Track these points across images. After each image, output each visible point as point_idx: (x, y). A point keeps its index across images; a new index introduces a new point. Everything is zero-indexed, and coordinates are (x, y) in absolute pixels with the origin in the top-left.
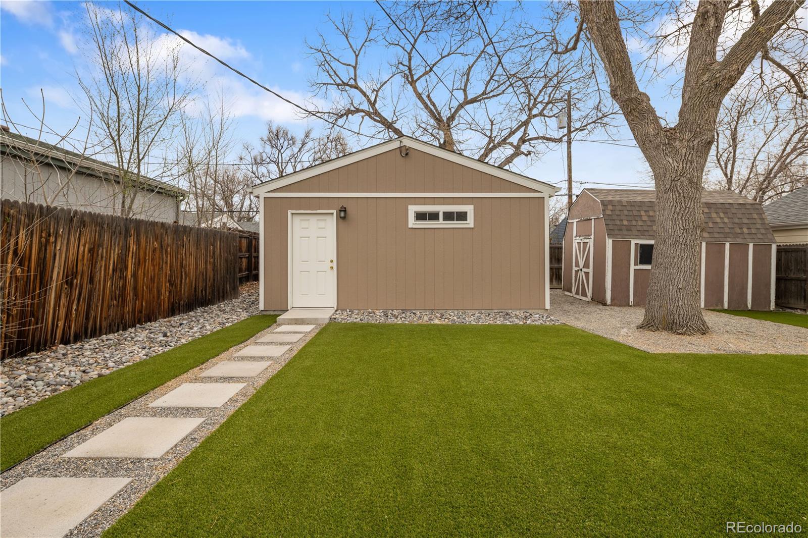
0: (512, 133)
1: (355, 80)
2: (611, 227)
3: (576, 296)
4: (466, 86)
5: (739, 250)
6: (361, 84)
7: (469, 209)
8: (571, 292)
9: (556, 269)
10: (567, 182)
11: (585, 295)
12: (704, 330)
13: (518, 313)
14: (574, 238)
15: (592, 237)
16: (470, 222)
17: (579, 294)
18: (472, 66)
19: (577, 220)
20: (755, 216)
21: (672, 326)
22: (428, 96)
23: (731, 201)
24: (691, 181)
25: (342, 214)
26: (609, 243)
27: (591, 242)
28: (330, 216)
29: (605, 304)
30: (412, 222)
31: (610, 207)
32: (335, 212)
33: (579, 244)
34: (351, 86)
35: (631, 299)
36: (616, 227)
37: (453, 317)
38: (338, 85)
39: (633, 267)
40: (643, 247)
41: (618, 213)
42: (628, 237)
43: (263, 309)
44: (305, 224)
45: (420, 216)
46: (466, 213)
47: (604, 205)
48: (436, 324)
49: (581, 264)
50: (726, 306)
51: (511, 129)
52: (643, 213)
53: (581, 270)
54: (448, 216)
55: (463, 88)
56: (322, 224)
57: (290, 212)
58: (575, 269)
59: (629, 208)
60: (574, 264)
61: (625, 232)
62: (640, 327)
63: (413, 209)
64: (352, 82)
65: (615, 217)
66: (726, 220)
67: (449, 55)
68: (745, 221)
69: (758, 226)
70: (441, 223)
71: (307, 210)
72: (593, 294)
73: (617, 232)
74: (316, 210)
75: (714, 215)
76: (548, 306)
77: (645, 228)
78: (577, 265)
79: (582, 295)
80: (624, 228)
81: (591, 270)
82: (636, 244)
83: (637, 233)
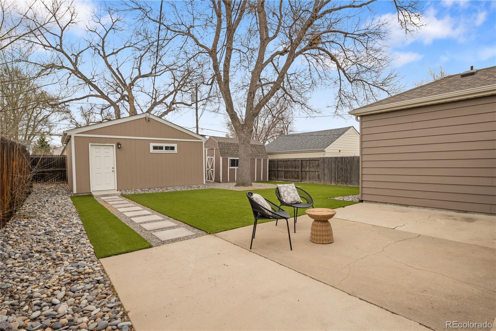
0: (166, 97)
1: (61, 46)
2: (222, 153)
3: (208, 181)
4: (139, 67)
5: (259, 160)
6: (65, 50)
7: (175, 145)
10: (196, 128)
11: (211, 179)
12: (251, 185)
13: (195, 186)
14: (207, 157)
15: (214, 156)
16: (176, 151)
18: (143, 56)
19: (207, 149)
20: (263, 150)
21: (244, 185)
22: (117, 69)
23: (257, 144)
24: (248, 142)
25: (119, 146)
26: (221, 159)
27: (214, 158)
28: (112, 147)
29: (220, 182)
30: (152, 150)
31: (221, 145)
32: (115, 145)
33: (209, 159)
34: (58, 50)
35: (228, 180)
36: (223, 153)
37: (171, 189)
38: (45, 46)
39: (229, 168)
40: (232, 160)
41: (223, 147)
43: (76, 193)
44: (98, 150)
45: (155, 148)
46: (174, 147)
47: (219, 144)
48: (166, 192)
49: (210, 167)
50: (256, 181)
51: (165, 95)
52: (231, 147)
53: (210, 170)
54: (167, 148)
55: (138, 68)
56: (107, 150)
57: (90, 144)
58: (207, 169)
59: (227, 145)
61: (226, 155)
62: (235, 186)
63: (152, 145)
64: (59, 47)
65: (223, 149)
66: (256, 151)
67: (129, 46)
68: (261, 151)
69: (264, 153)
70: (164, 151)
71: (100, 143)
72: (215, 179)
73: (223, 155)
74: (105, 144)
75: (252, 149)
76: (204, 183)
77: (233, 153)
80: (226, 153)
81: (214, 170)
82: (230, 159)
83: (230, 155)
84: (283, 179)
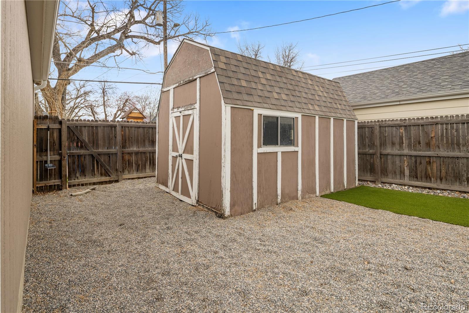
2: (228, 88)
3: (174, 193)
8: (167, 186)
9: (150, 153)
11: (186, 192)
14: (170, 112)
15: (197, 106)
17: (178, 192)
19: (174, 86)
26: (226, 112)
27: (196, 114)
29: (221, 216)
31: (223, 59)
33: (177, 118)
35: (255, 200)
36: (233, 89)
39: (256, 150)
40: (266, 119)
41: (233, 69)
42: (249, 104)
47: (215, 54)
49: (181, 147)
52: (260, 74)
53: (181, 156)
58: (172, 154)
60: (170, 148)
61: (246, 97)
65: (231, 74)
69: (344, 103)
72: (199, 193)
73: (236, 96)
77: (267, 94)
78: (175, 149)
79: (182, 194)
80: (243, 90)
81: (195, 157)
82: (260, 115)
83: (259, 100)
84: (406, 181)
